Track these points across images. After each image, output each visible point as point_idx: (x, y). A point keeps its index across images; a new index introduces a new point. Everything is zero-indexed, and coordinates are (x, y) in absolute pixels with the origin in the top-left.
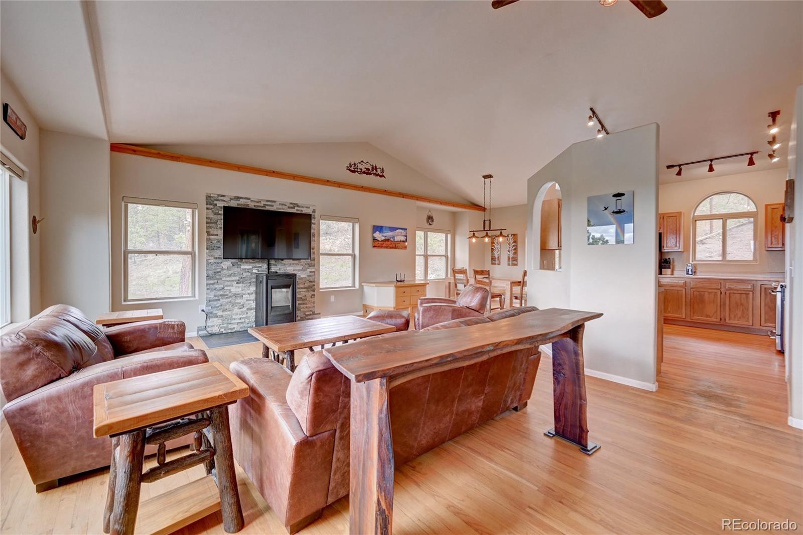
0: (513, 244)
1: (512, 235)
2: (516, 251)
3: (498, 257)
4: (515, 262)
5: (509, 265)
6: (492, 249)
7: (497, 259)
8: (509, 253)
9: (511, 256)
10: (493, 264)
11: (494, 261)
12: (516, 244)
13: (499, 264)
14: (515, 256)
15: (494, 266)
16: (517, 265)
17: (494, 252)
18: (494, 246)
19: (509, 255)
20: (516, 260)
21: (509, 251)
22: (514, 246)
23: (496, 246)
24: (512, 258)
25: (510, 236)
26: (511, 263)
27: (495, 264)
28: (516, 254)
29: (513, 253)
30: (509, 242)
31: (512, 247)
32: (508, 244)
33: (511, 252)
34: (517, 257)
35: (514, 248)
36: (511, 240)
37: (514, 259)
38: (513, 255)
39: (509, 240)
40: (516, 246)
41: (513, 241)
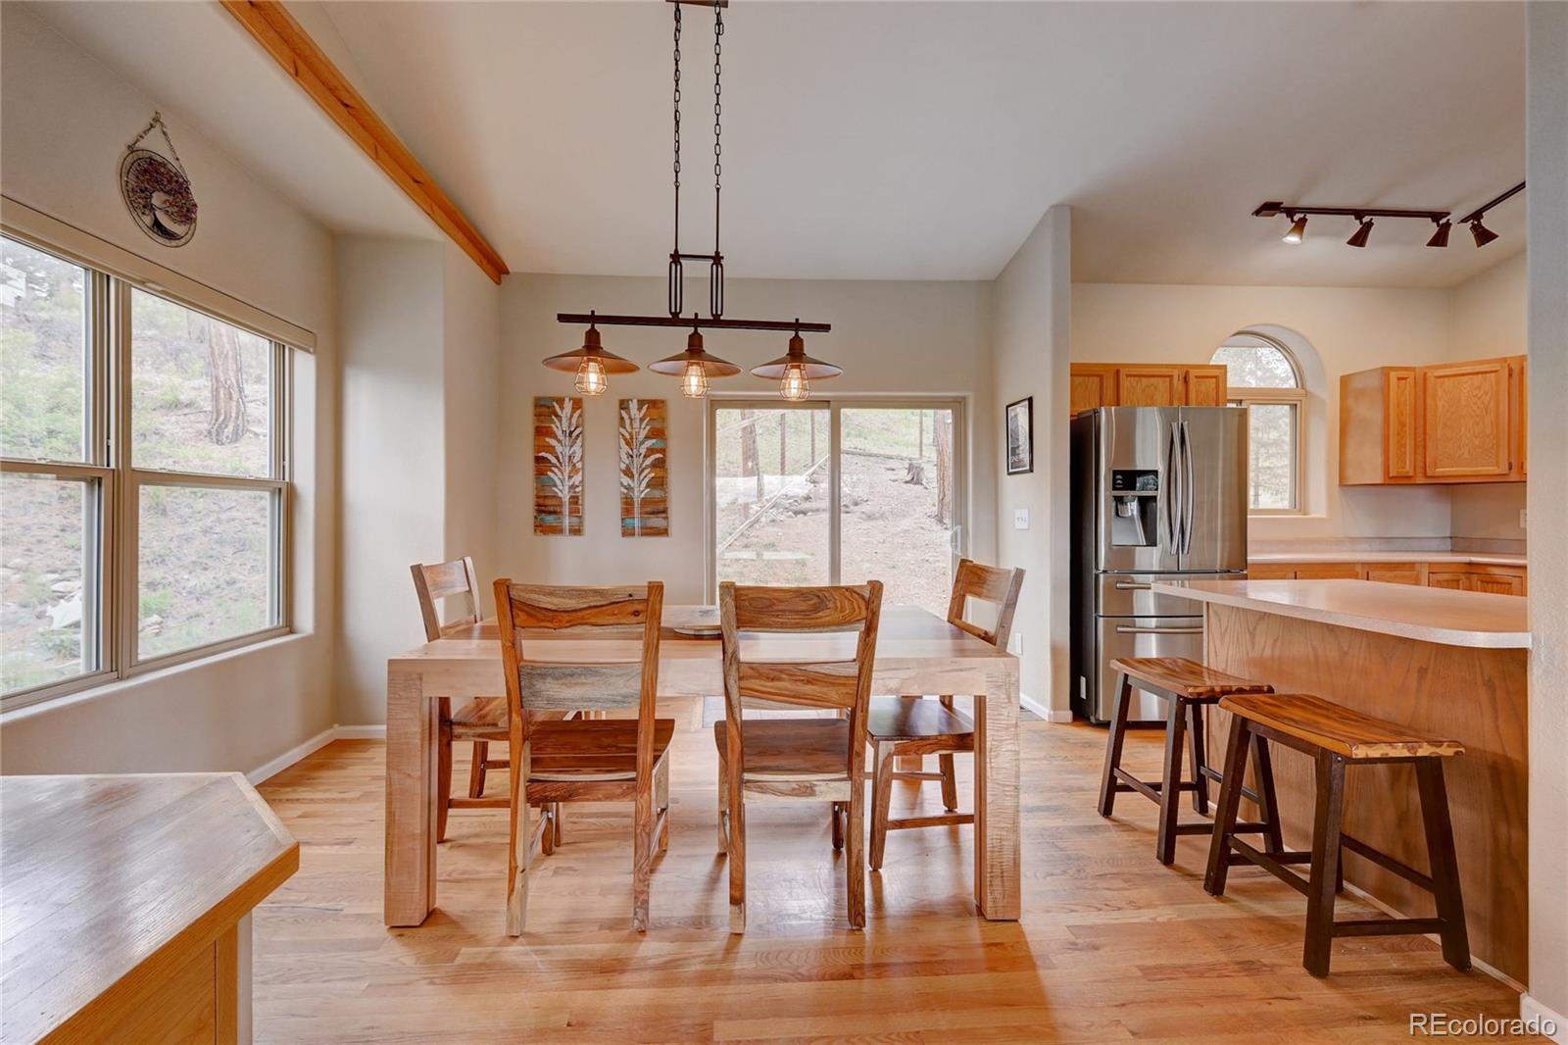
0: (649, 443)
1: (641, 403)
2: (660, 475)
3: (575, 500)
4: (656, 522)
5: (627, 532)
6: (538, 460)
7: (566, 510)
8: (626, 480)
9: (640, 491)
10: (542, 528)
11: (550, 519)
12: (660, 445)
13: (576, 531)
14: (657, 494)
15: (553, 539)
16: (663, 532)
17: (555, 476)
18: (551, 450)
19: (629, 488)
20: (663, 512)
21: (628, 473)
22: (651, 451)
23: (559, 449)
24: (645, 502)
25: (633, 406)
26: (637, 523)
27: (557, 530)
28: (663, 485)
29: (646, 480)
30: (631, 434)
31: (645, 457)
32: (625, 440)
33: (636, 476)
34: (664, 500)
35: (653, 457)
36: (636, 424)
37: (653, 513)
38: (648, 490)
39: (627, 422)
40: (663, 451)
41: (648, 427)
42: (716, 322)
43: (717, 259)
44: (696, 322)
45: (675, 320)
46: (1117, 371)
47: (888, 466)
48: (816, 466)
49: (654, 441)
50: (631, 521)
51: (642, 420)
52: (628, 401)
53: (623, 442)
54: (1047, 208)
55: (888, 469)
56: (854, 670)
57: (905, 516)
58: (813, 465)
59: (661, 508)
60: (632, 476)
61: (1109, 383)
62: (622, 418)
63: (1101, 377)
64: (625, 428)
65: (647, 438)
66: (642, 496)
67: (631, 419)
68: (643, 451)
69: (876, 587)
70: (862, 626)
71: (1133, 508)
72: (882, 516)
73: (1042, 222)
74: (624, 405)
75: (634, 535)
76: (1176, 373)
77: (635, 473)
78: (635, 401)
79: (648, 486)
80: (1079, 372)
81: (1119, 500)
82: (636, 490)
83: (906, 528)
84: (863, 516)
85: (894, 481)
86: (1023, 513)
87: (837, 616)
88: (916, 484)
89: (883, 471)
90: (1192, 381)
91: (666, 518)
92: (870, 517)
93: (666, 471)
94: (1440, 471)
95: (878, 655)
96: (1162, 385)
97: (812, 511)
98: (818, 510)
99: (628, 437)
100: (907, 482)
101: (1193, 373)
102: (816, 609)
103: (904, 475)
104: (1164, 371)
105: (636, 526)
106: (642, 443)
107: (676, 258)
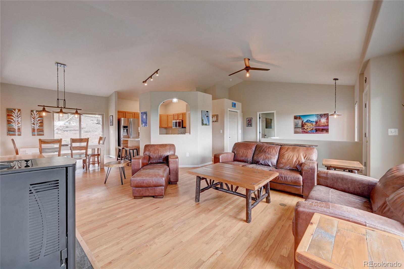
0: (39, 119)
2: (42, 124)
3: (19, 129)
4: (41, 133)
6: (8, 121)
7: (17, 131)
8: (33, 125)
9: (37, 127)
10: (9, 134)
11: (12, 133)
12: (41, 119)
13: (20, 135)
14: (41, 128)
16: (43, 135)
17: (13, 124)
18: (12, 119)
19: (34, 127)
21: (34, 124)
22: (39, 120)
23: (14, 119)
24: (38, 129)
27: (14, 135)
28: (42, 126)
29: (38, 125)
30: (34, 117)
31: (38, 121)
32: (33, 118)
33: (36, 125)
34: (43, 129)
35: (40, 121)
36: (36, 115)
37: (40, 131)
38: (39, 127)
39: (33, 115)
40: (42, 120)
41: (38, 116)
42: (65, 108)
43: (65, 100)
44: (61, 108)
45: (58, 107)
46: (125, 112)
47: (91, 119)
48: (69, 119)
49: (40, 118)
50: (35, 133)
51: (37, 114)
52: (33, 111)
53: (32, 118)
54: (114, 91)
55: (91, 120)
56: (86, 146)
57: (96, 132)
58: (68, 118)
59: (42, 130)
60: (35, 125)
61: (124, 114)
62: (32, 114)
63: (123, 113)
64: (32, 116)
65: (38, 118)
66: (37, 128)
67: (34, 114)
68: (37, 120)
69: (88, 138)
70: (87, 142)
71: (125, 131)
72: (90, 132)
73: (113, 93)
74: (32, 111)
75: (35, 135)
76: (133, 113)
77: (35, 124)
78: (35, 111)
79: (39, 126)
80: (119, 112)
81: (124, 130)
82: (36, 127)
83: (96, 134)
84: (84, 132)
85: (93, 123)
86: (112, 131)
87: (84, 141)
88: (99, 124)
89: (90, 120)
90: (135, 114)
91: (43, 132)
92: (86, 132)
93: (43, 124)
94: (163, 126)
95: (89, 145)
96: (131, 114)
97: (69, 130)
98: (71, 130)
99: (33, 117)
100: (96, 124)
101: (135, 113)
102: (82, 140)
103: (96, 122)
104: (132, 113)
105: (36, 134)
106: (37, 119)
107: (58, 99)
